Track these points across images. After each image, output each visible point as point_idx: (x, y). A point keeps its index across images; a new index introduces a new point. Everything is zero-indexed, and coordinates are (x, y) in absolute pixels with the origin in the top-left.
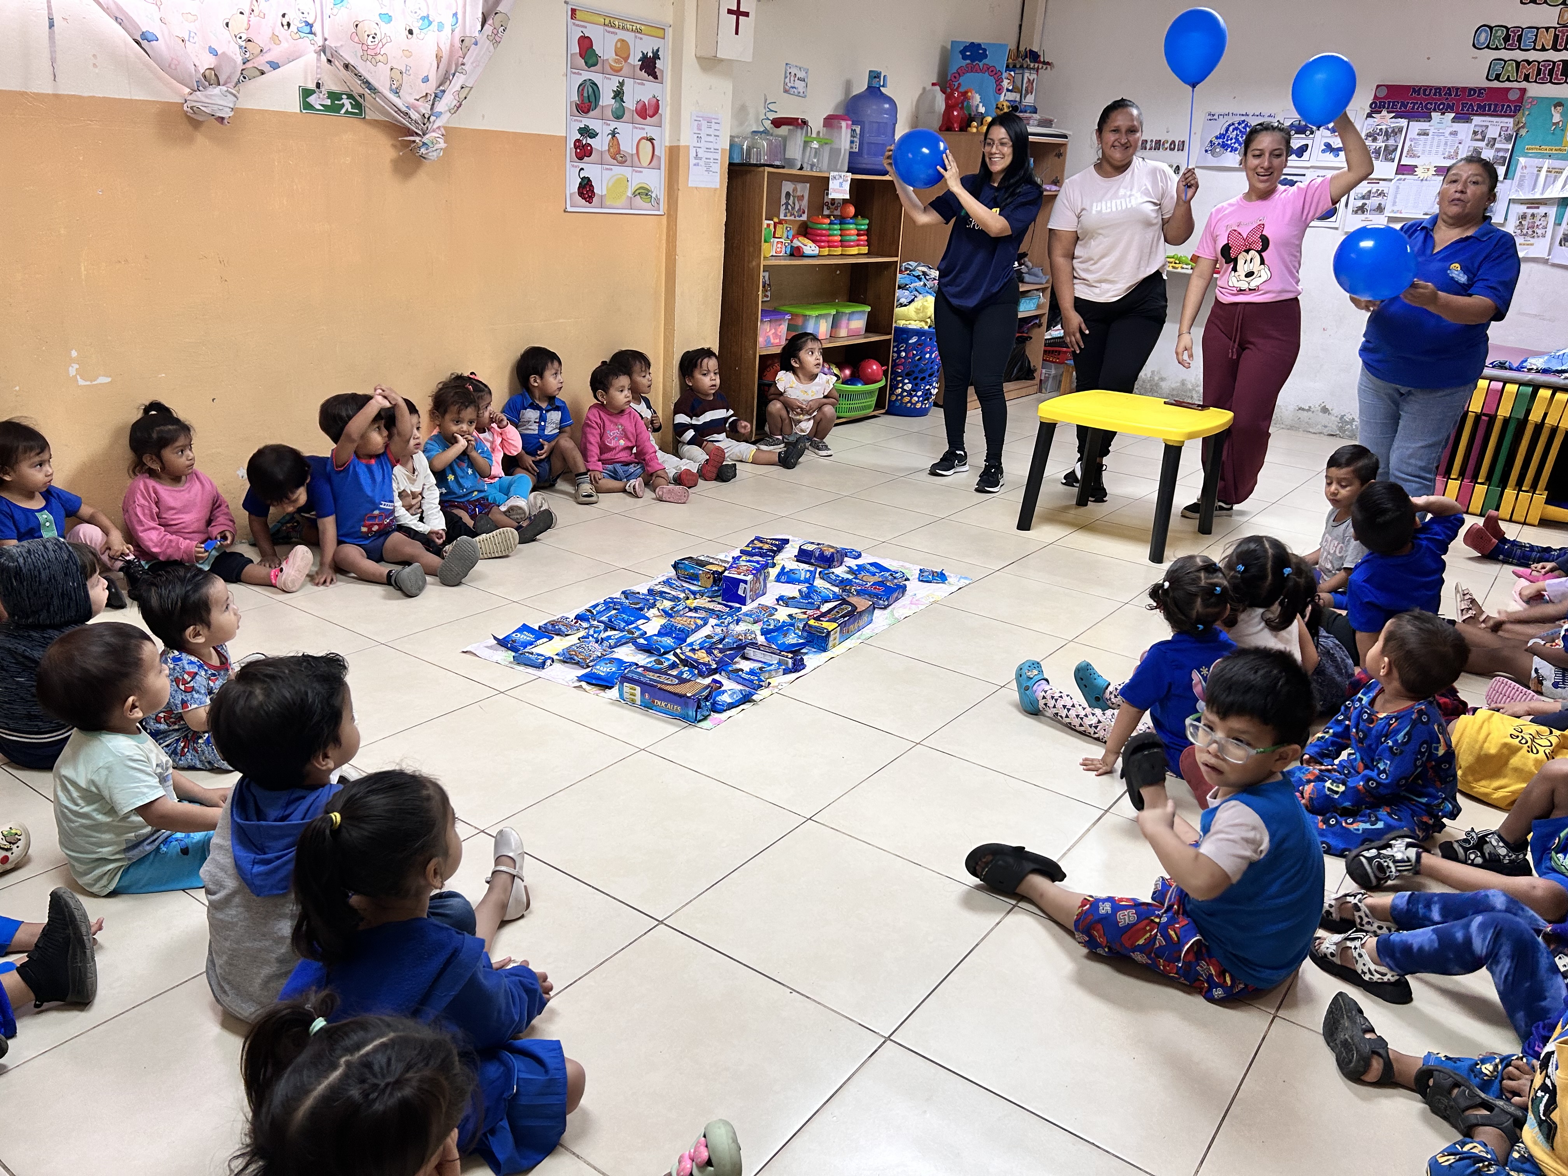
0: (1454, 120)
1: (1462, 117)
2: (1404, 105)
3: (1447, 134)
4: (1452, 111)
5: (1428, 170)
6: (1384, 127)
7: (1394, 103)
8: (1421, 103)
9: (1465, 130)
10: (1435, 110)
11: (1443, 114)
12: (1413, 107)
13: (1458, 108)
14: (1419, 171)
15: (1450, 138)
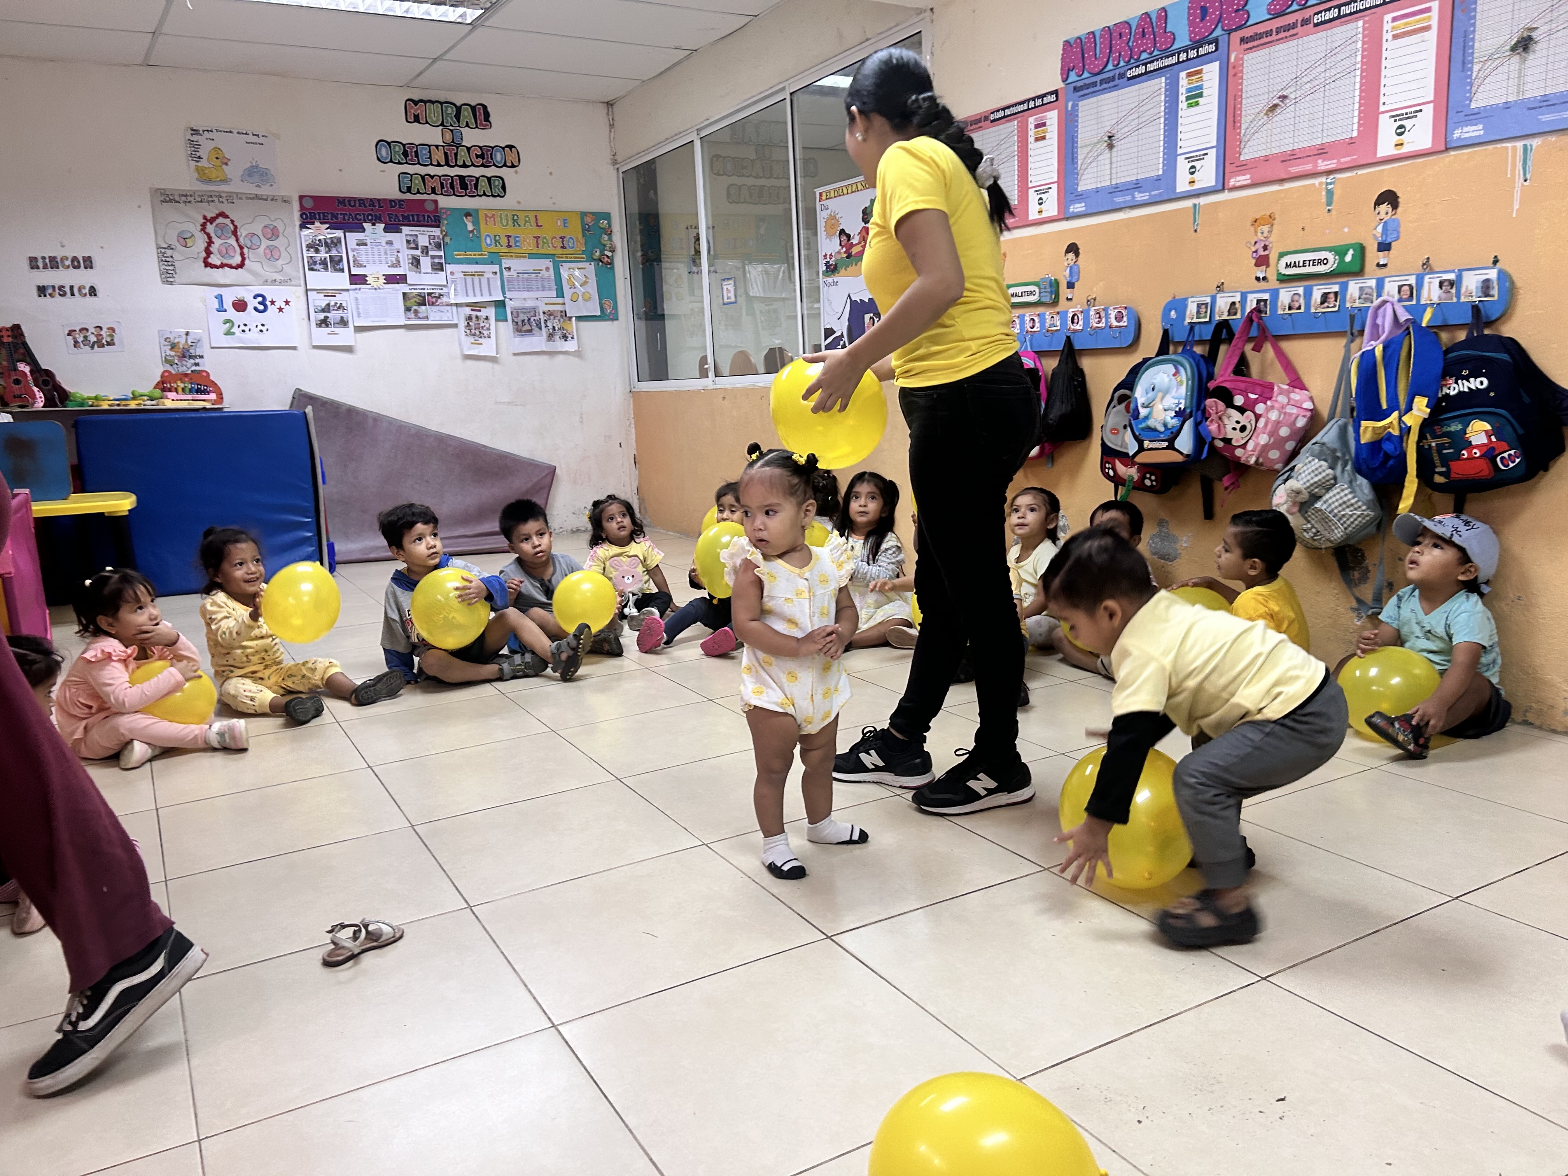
0: (386, 230)
1: (392, 227)
2: (335, 216)
3: (384, 244)
4: (381, 222)
5: (378, 278)
6: (322, 237)
7: (323, 214)
8: (350, 214)
9: (399, 239)
10: (365, 221)
11: (374, 224)
12: (344, 219)
13: (385, 218)
14: (370, 279)
15: (387, 247)
